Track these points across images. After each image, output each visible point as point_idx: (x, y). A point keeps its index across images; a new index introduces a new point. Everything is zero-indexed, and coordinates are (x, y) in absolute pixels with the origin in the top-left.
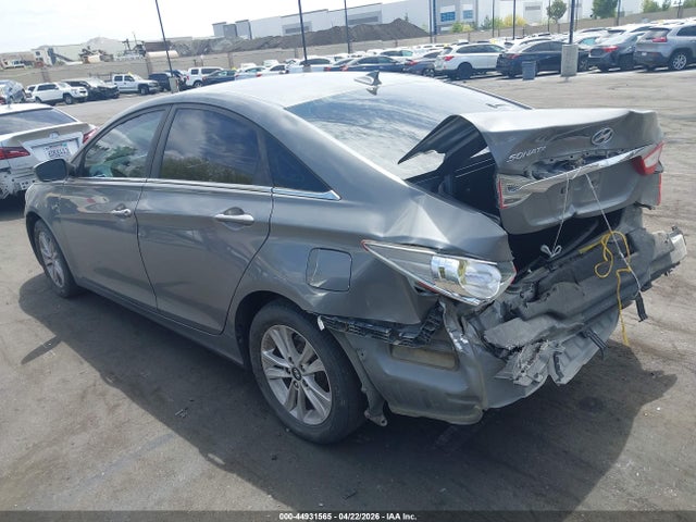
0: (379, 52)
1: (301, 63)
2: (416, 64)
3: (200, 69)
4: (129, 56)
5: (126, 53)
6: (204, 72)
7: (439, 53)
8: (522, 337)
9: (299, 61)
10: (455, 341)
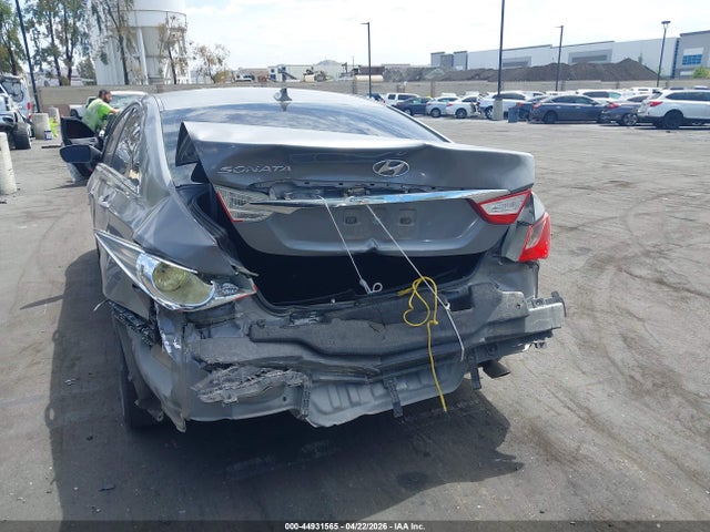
0: (581, 92)
1: (494, 97)
2: (617, 107)
3: (397, 95)
4: (344, 78)
5: (343, 75)
6: (400, 98)
7: (645, 98)
8: (235, 354)
9: (492, 94)
10: (166, 343)
